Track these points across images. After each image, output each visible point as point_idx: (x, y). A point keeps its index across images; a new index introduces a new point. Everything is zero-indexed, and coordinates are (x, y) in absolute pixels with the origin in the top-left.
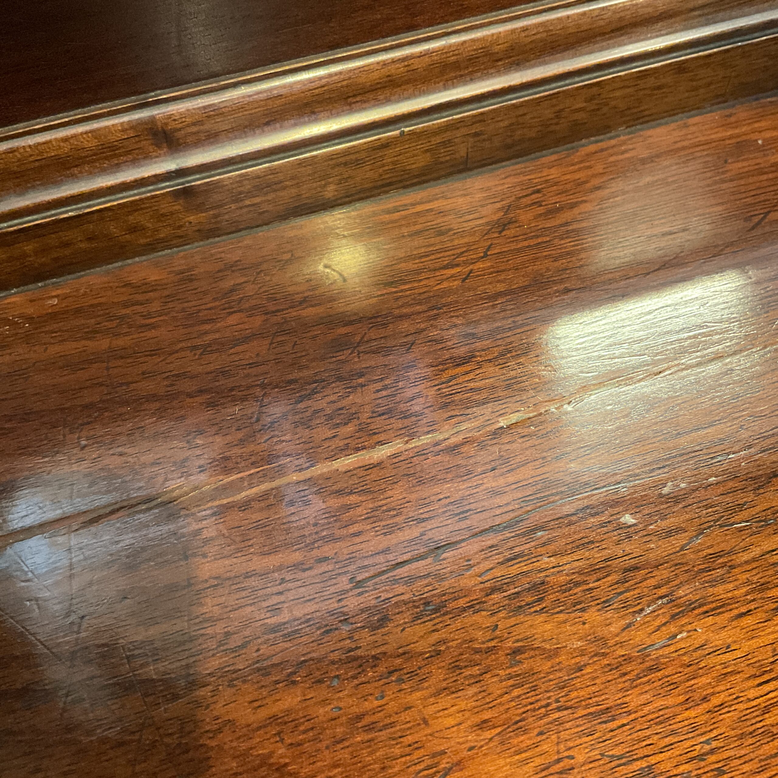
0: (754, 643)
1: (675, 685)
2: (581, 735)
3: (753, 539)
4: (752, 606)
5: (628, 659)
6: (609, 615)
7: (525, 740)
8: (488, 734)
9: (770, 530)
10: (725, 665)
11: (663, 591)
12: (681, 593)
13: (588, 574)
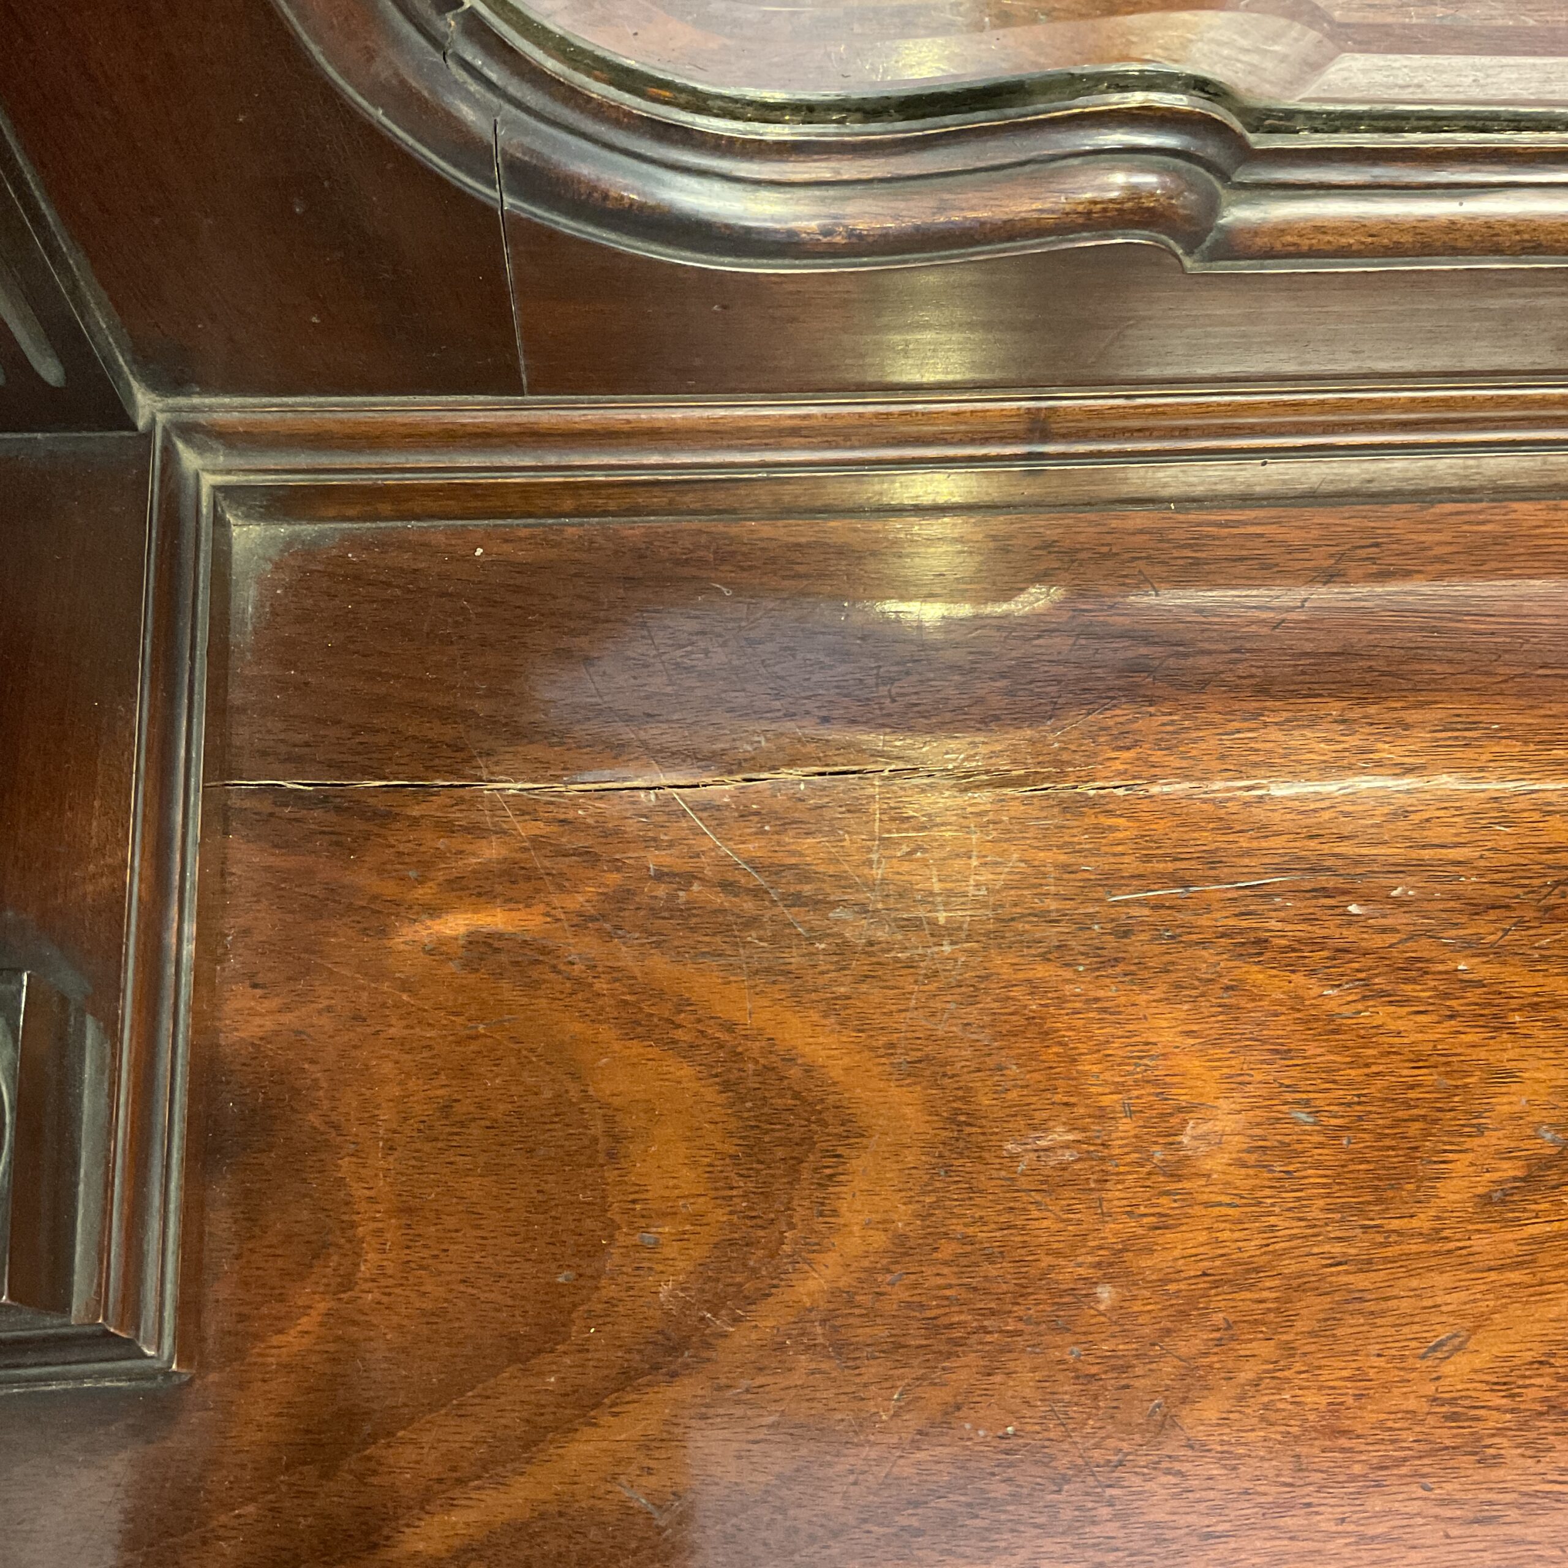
0: (1420, 1036)
1: (1348, 1048)
2: (1263, 1062)
3: (1452, 955)
4: (1431, 1008)
5: (1317, 1019)
6: (1313, 981)
7: (1218, 1052)
8: (1192, 1041)
9: (1469, 952)
10: (1391, 1045)
11: (1362, 975)
12: (1377, 980)
13: (1306, 944)
